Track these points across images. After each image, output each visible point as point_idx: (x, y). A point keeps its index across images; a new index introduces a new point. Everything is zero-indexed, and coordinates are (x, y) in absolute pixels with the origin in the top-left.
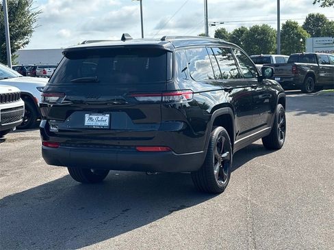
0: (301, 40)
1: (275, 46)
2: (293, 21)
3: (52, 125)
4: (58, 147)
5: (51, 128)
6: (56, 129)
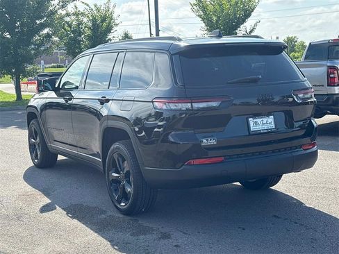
3: (204, 137)
4: (222, 162)
5: (204, 141)
6: (212, 142)
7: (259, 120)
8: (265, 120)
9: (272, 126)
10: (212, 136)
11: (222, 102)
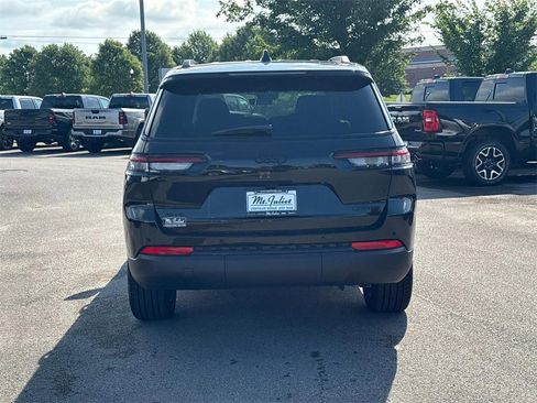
0: (132, 72)
1: (89, 79)
2: (115, 40)
3: (168, 215)
4: (189, 254)
5: (167, 220)
6: (180, 223)
7: (266, 196)
8: (278, 197)
9: (293, 206)
10: (181, 215)
11: (195, 164)
